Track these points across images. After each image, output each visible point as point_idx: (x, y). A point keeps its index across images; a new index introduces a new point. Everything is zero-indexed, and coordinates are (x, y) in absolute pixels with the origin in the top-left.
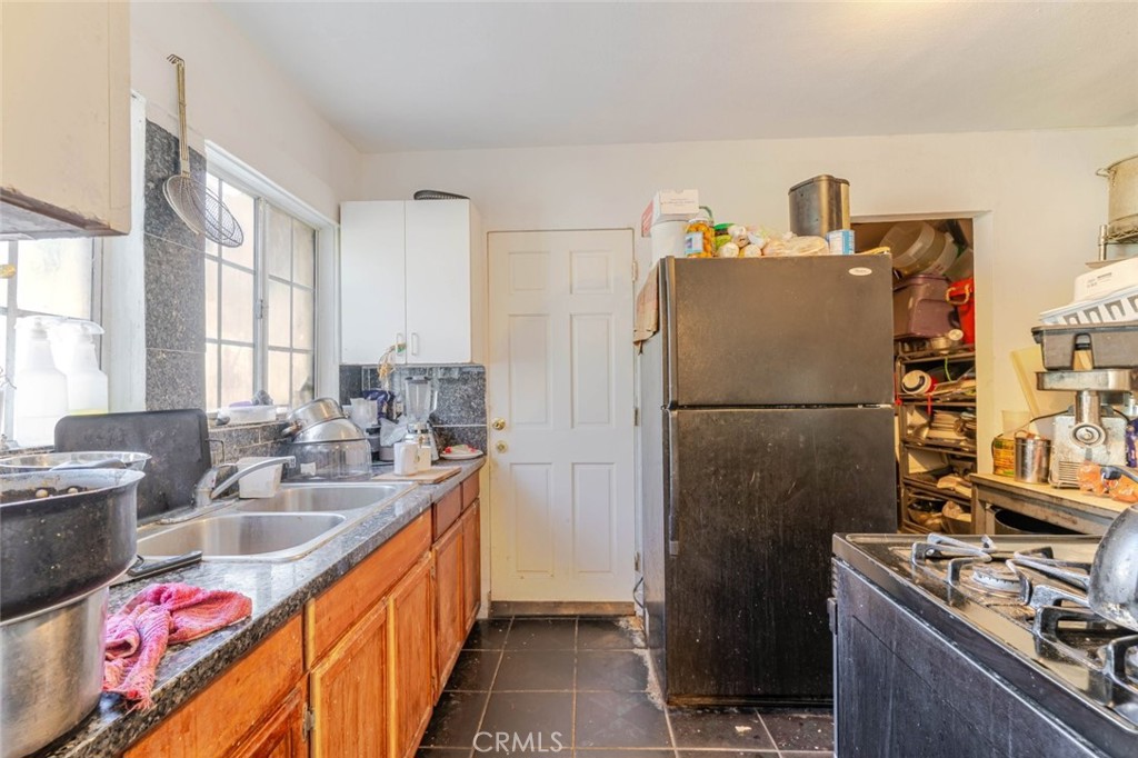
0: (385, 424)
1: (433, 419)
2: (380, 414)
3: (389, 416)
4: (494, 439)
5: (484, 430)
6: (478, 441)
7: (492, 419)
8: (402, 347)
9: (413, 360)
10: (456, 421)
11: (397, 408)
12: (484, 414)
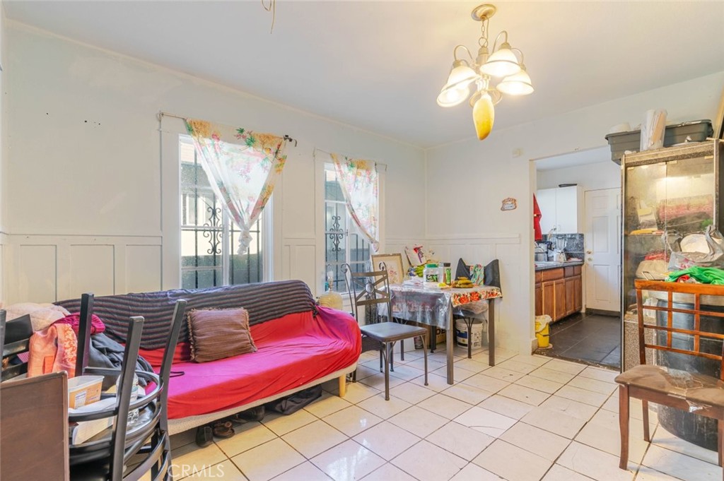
0: (549, 251)
1: (565, 250)
2: (548, 248)
3: (550, 249)
4: (587, 257)
5: (584, 254)
6: (581, 257)
7: (586, 250)
8: (555, 229)
9: (558, 233)
10: (573, 251)
11: (553, 246)
12: (583, 248)
